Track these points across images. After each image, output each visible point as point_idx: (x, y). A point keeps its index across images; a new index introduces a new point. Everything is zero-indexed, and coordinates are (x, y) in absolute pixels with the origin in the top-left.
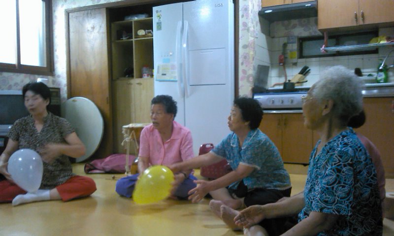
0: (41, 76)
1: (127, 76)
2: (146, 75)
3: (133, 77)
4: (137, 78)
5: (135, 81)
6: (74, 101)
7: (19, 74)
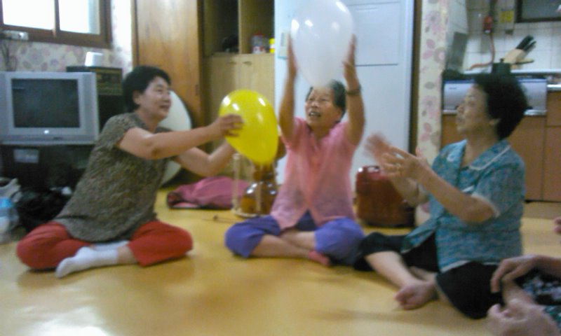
0: (92, 49)
1: (228, 50)
2: (258, 48)
3: (236, 51)
4: (243, 53)
5: (240, 59)
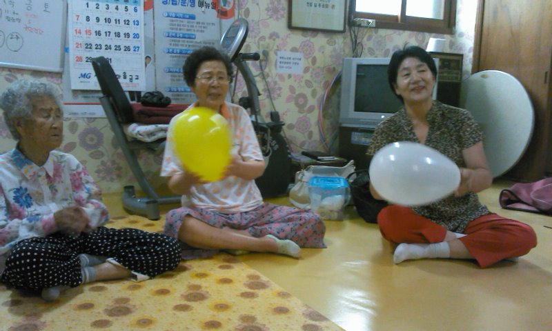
0: (434, 34)
6: (483, 76)
7: (401, 31)
